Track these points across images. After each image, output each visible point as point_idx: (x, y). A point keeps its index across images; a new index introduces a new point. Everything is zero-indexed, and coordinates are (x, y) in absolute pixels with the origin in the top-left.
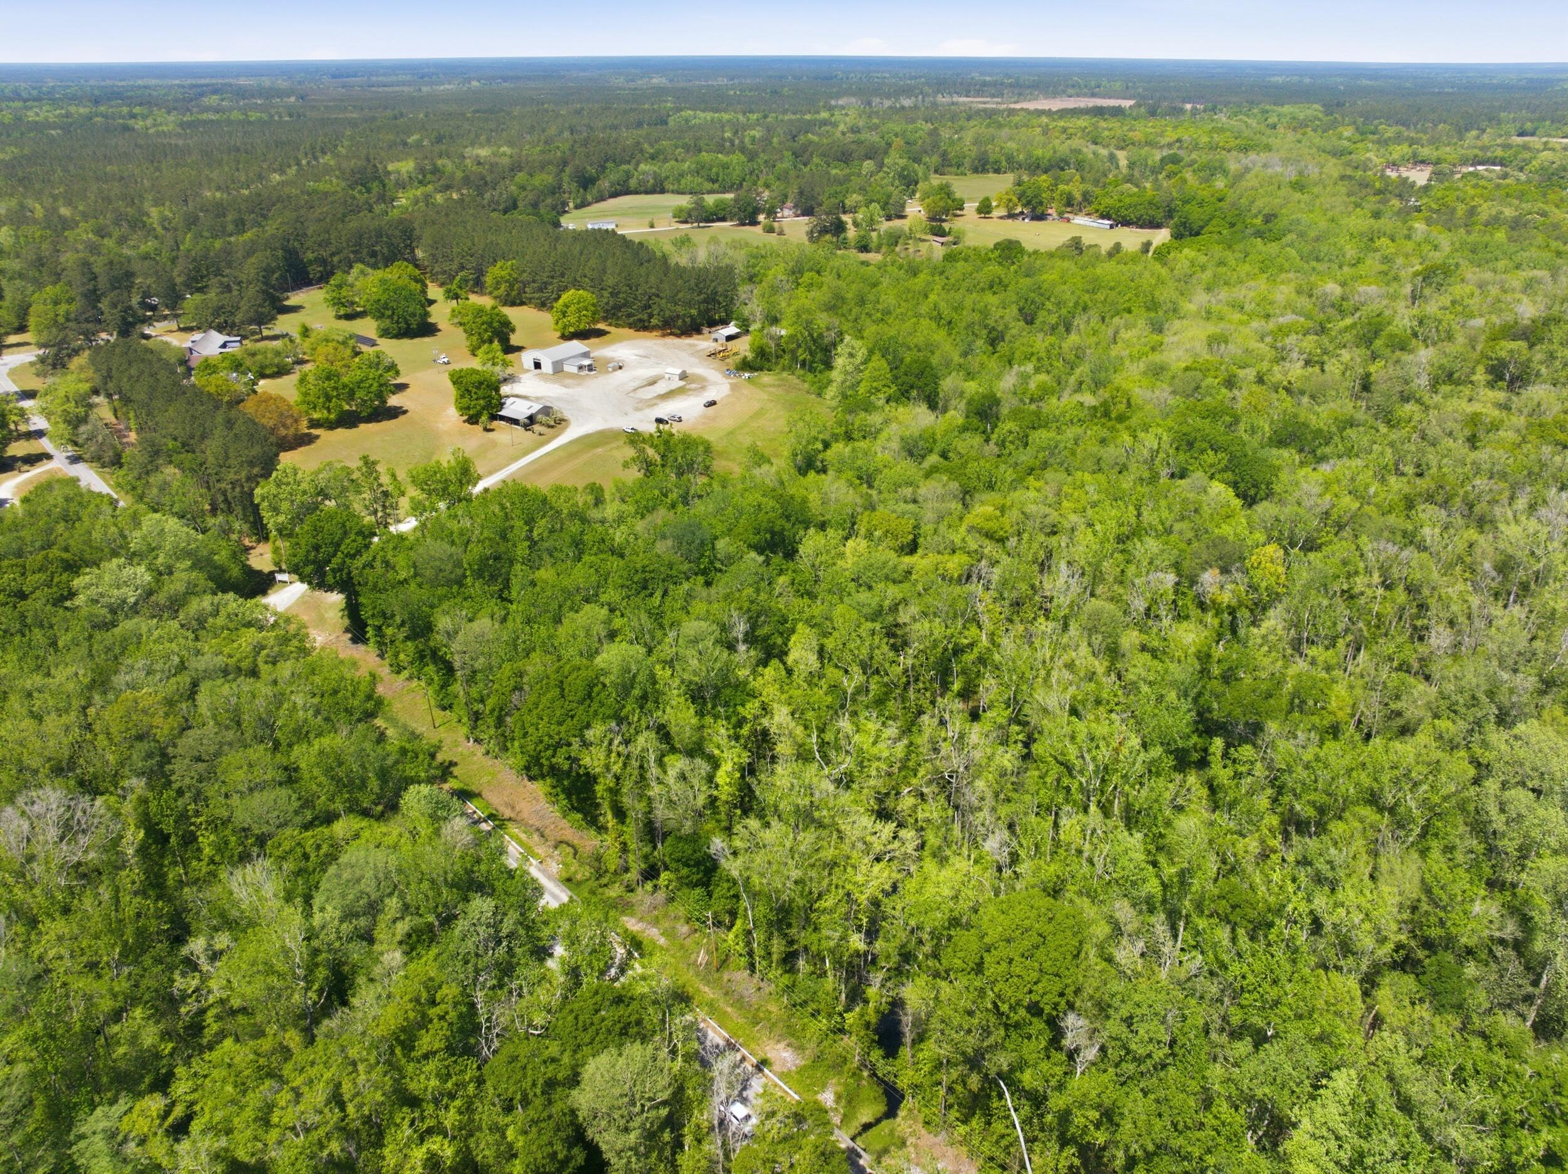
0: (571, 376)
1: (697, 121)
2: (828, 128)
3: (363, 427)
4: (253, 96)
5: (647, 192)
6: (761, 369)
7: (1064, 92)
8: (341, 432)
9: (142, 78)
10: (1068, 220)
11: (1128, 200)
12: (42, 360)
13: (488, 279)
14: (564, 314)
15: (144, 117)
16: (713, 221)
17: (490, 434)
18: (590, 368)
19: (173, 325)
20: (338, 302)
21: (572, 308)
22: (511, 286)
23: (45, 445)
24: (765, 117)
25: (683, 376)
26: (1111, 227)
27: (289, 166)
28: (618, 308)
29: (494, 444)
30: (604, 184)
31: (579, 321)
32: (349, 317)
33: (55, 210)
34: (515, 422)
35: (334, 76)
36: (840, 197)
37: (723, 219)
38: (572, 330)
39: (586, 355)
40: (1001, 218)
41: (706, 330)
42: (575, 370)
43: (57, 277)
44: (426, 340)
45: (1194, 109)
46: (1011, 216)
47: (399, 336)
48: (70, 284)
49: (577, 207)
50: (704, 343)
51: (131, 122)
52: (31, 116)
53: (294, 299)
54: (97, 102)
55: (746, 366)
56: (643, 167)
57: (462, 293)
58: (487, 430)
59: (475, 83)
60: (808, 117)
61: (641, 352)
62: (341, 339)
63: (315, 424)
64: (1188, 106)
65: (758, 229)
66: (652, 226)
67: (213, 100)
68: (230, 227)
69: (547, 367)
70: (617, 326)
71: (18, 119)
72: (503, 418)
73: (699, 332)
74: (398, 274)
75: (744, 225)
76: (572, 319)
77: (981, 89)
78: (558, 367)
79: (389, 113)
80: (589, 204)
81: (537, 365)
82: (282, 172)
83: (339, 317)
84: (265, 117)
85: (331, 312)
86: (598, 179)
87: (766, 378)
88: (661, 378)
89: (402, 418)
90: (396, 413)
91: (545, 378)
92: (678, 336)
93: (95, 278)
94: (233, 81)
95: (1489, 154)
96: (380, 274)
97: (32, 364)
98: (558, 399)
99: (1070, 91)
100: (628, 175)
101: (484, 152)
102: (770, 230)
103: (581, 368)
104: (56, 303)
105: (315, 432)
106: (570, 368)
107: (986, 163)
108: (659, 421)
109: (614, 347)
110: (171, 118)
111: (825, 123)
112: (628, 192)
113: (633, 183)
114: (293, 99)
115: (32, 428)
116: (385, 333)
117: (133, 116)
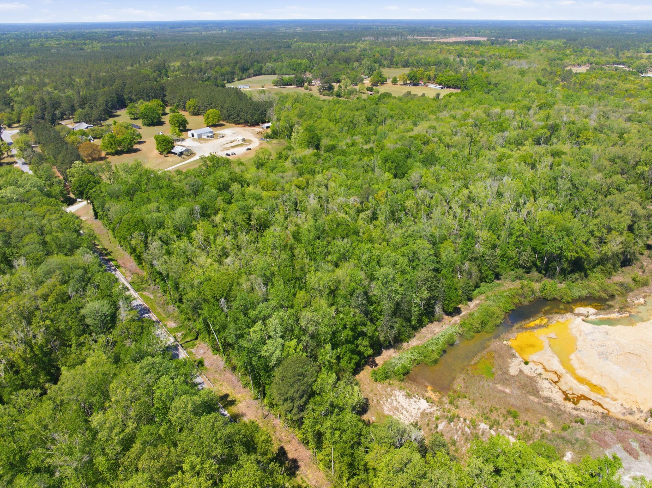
0: (204, 139)
1: (303, 46)
2: (354, 49)
3: (124, 155)
4: (134, 36)
5: (268, 75)
6: (274, 138)
7: (464, 34)
8: (116, 157)
9: (95, 28)
10: (427, 86)
11: (449, 78)
12: (21, 132)
13: (187, 106)
14: (208, 117)
15: (89, 44)
16: (287, 85)
17: (167, 158)
18: (211, 137)
19: (72, 121)
20: (131, 113)
21: (211, 115)
22: (195, 108)
23: (16, 159)
24: (331, 44)
25: (244, 140)
26: (442, 88)
27: (136, 64)
28: (229, 116)
29: (166, 161)
30: (251, 71)
31: (213, 120)
32: (135, 119)
33: (43, 80)
34: (175, 154)
35: (171, 28)
36: (338, 76)
37: (291, 85)
38: (211, 124)
39: (211, 132)
40: (401, 85)
41: (261, 124)
42: (205, 137)
43: (32, 103)
44: (159, 127)
45: (513, 42)
46: (405, 84)
47: (150, 125)
48: (36, 106)
49: (238, 80)
50: (257, 129)
51: (84, 46)
52: (47, 44)
53: (119, 112)
54: (73, 38)
55: (268, 137)
56: (268, 64)
57: (176, 110)
58: (166, 157)
59: (224, 31)
60: (347, 45)
61: (233, 132)
62: (126, 126)
63: (108, 154)
64: (511, 40)
65: (303, 89)
66: (263, 87)
67: (119, 38)
68: (101, 86)
69: (196, 136)
70: (229, 123)
71: (42, 45)
72: (172, 153)
73: (258, 125)
74: (154, 103)
75: (298, 87)
76: (210, 120)
77: (430, 33)
78: (200, 136)
79: (182, 43)
80: (244, 79)
81: (193, 136)
82: (132, 66)
83: (131, 119)
84: (135, 44)
85: (128, 117)
86: (249, 69)
87: (274, 141)
88: (236, 140)
89: (139, 152)
90: (136, 151)
91: (194, 140)
92: (250, 126)
93: (45, 103)
94: (131, 30)
95: (621, 60)
96: (147, 103)
97: (18, 133)
98: (196, 147)
99: (466, 34)
100: (262, 68)
101: (210, 59)
102: (307, 89)
103: (208, 137)
104: (31, 112)
105: (107, 156)
106: (204, 137)
107: (408, 63)
108: (227, 155)
109: (224, 130)
110: (99, 45)
111: (352, 47)
112: (261, 74)
113: (263, 71)
114: (149, 37)
115: (13, 154)
116: (145, 124)
117: (85, 44)
